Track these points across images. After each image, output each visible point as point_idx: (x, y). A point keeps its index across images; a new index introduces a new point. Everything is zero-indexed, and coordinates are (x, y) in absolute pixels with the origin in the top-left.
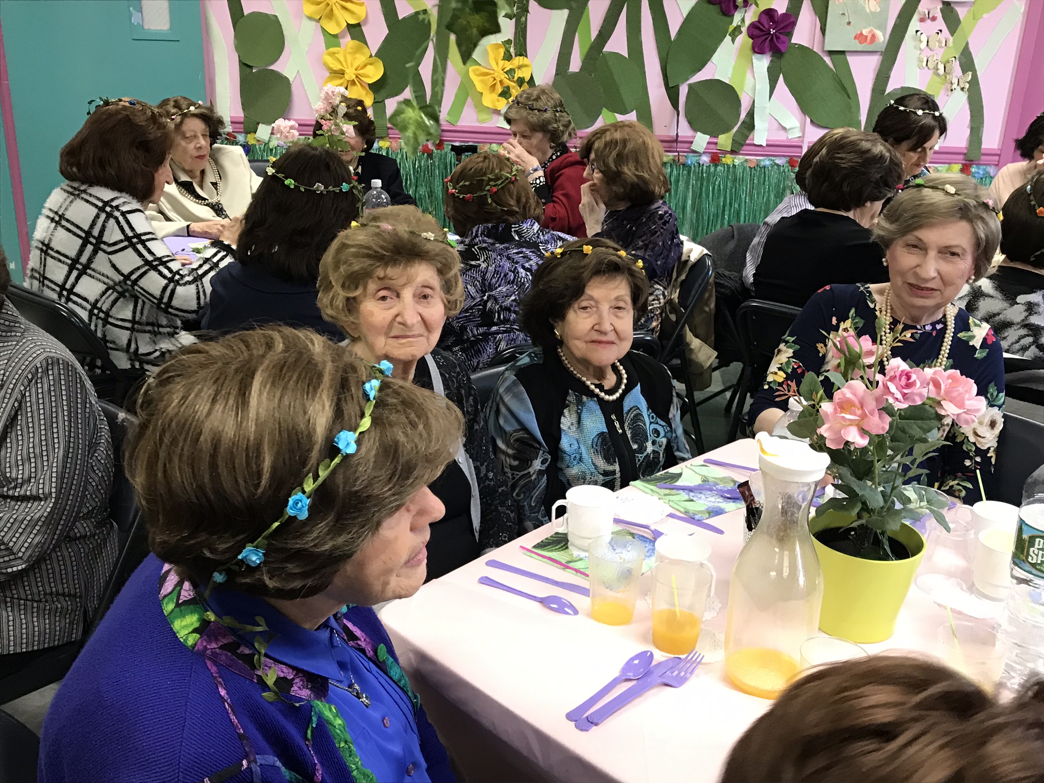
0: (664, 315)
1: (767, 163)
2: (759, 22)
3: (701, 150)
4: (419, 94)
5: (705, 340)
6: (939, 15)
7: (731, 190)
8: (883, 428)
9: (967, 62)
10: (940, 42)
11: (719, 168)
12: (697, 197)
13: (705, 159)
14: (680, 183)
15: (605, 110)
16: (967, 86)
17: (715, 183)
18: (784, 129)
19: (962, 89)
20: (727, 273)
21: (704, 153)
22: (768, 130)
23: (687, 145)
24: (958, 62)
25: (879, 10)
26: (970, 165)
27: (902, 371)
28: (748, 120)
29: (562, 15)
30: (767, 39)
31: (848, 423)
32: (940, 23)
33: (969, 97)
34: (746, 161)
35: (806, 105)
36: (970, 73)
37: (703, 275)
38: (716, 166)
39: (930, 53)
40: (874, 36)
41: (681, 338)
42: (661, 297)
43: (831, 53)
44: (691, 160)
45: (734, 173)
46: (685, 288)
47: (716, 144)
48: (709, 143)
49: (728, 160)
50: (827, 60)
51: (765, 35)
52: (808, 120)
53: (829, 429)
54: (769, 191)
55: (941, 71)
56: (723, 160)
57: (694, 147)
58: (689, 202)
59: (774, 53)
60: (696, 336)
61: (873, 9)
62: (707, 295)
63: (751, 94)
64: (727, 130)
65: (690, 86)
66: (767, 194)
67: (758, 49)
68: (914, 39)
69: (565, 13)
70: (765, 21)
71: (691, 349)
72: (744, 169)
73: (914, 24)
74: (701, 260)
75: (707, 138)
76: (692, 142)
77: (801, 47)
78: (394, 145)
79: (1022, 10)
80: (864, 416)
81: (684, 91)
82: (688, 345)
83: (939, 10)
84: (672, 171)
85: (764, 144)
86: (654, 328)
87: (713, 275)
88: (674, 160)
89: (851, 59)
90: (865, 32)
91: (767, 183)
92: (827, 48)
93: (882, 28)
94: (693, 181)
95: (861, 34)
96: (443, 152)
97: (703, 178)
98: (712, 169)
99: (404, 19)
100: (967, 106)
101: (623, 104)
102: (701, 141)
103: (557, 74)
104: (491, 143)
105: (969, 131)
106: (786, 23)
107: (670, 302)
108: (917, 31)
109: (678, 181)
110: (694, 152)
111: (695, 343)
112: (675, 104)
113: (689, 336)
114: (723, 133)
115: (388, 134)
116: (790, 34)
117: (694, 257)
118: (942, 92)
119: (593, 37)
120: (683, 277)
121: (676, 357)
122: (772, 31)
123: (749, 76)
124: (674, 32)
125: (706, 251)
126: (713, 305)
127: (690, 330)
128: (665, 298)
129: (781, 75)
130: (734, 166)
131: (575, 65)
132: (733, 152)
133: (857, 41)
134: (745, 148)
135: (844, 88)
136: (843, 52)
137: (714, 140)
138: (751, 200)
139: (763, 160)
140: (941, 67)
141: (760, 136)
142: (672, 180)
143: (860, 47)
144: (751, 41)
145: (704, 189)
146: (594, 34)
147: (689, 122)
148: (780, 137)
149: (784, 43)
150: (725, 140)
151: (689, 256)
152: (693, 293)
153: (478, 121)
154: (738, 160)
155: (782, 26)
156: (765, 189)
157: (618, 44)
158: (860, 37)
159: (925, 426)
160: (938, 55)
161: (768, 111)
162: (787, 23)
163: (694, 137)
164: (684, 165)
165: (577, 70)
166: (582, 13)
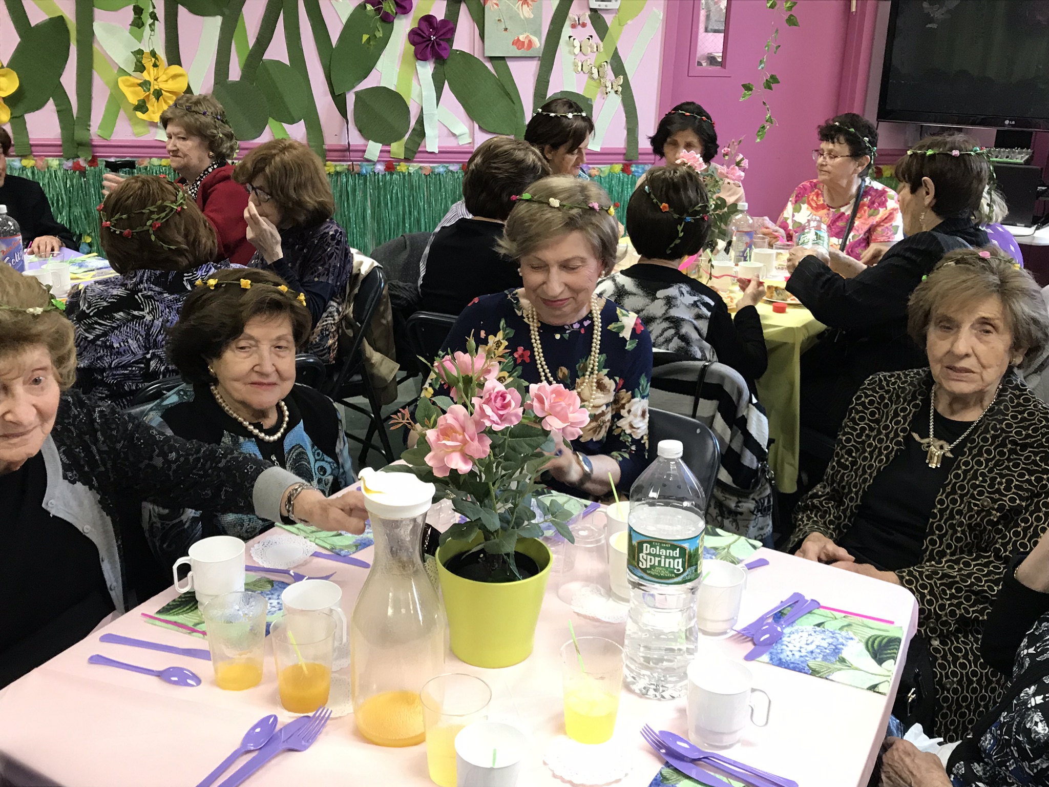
0: (340, 331)
1: (441, 170)
2: (419, 28)
3: (376, 159)
4: (64, 107)
5: (385, 353)
6: (588, 22)
7: (409, 199)
8: (484, 452)
9: (618, 68)
10: (591, 46)
11: (395, 176)
12: (377, 206)
13: (380, 167)
14: (357, 192)
15: (271, 120)
16: (620, 89)
17: (392, 192)
18: (454, 135)
19: (616, 92)
20: (401, 284)
21: (378, 161)
22: (439, 137)
23: (360, 154)
24: (609, 66)
25: (532, 16)
26: (630, 165)
27: (498, 393)
28: (418, 128)
29: (214, 24)
30: (428, 45)
31: (451, 450)
32: (590, 30)
33: (622, 99)
34: (421, 168)
35: (473, 112)
36: (622, 77)
37: (375, 289)
38: (392, 174)
39: (584, 58)
40: (530, 41)
41: (360, 353)
42: (336, 314)
43: (491, 59)
44: (366, 169)
45: (410, 181)
46: (359, 302)
47: (389, 152)
48: (381, 151)
49: (402, 167)
50: (489, 65)
51: (425, 41)
52: (476, 126)
53: (434, 457)
54: (445, 198)
55: (596, 75)
56: (398, 168)
57: (367, 156)
58: (369, 212)
59: (436, 59)
60: (377, 350)
61: (527, 15)
62: (382, 308)
63: (417, 100)
64: (399, 138)
65: (357, 94)
66: (444, 201)
67: (421, 56)
68: (567, 44)
69: (218, 20)
70: (424, 26)
71: (372, 364)
72: (420, 176)
73: (567, 31)
74: (372, 273)
75: (379, 146)
76: (364, 151)
77: (462, 53)
78: (40, 163)
79: (661, 17)
80: (465, 442)
81: (351, 99)
82: (368, 360)
83: (587, 16)
84: (347, 181)
85: (437, 151)
86: (330, 347)
87: (387, 287)
88: (348, 169)
89: (511, 65)
90: (522, 38)
91: (443, 190)
92: (488, 54)
93: (537, 33)
94: (369, 191)
95: (518, 39)
96: (97, 169)
97: (381, 187)
98: (388, 177)
99: (37, 26)
100: (622, 108)
101: (290, 113)
102: (374, 149)
103: (216, 83)
104: (151, 158)
105: (626, 132)
106: (444, 30)
107: (345, 317)
108: (570, 37)
109: (354, 190)
110: (368, 161)
111: (376, 357)
112: (343, 112)
113: (369, 350)
114: (395, 141)
115: (32, 152)
116: (450, 41)
117: (364, 270)
118: (598, 96)
119: (251, 45)
120: (356, 291)
121: (357, 373)
122: (433, 38)
123: (414, 83)
124: (334, 38)
125: (376, 264)
126: (390, 318)
127: (369, 344)
128: (339, 315)
129: (446, 82)
130: (409, 174)
131: (235, 73)
132: (407, 160)
133: (515, 47)
134: (418, 155)
135: (508, 94)
136: (503, 58)
137: (387, 148)
138: (430, 207)
139: (437, 167)
140: (595, 71)
141: (432, 143)
142: (349, 189)
143: (519, 53)
144: (413, 48)
145: (382, 198)
146: (252, 41)
147: (360, 131)
148: (451, 144)
149: (445, 49)
150: (397, 149)
151: (359, 270)
152: (367, 307)
153: (134, 135)
154: (413, 167)
155: (441, 32)
156: (441, 196)
157: (278, 51)
158: (518, 43)
159: (532, 443)
160: (592, 59)
161: (436, 118)
162: (447, 29)
163: (366, 146)
164: (359, 174)
165: (238, 79)
166: (237, 21)
